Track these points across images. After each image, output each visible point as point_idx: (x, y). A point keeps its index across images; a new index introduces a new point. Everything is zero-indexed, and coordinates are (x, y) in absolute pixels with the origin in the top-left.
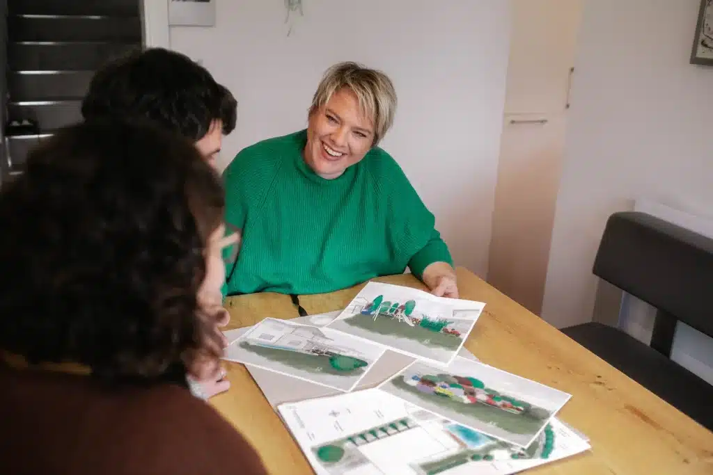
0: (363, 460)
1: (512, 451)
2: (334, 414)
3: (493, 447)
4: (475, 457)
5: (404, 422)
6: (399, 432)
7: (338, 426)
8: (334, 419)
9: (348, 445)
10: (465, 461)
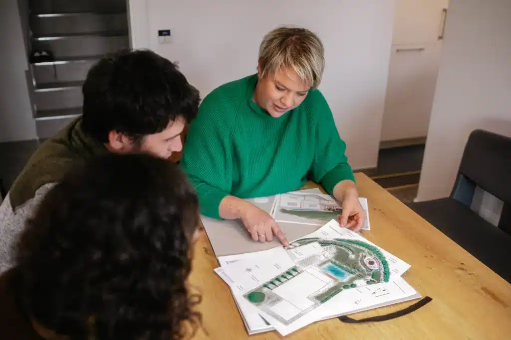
0: (278, 299)
1: (367, 279)
2: (249, 270)
3: (354, 279)
4: (346, 287)
5: (295, 270)
6: (294, 276)
7: (254, 278)
8: (250, 273)
9: (265, 290)
10: (340, 291)
